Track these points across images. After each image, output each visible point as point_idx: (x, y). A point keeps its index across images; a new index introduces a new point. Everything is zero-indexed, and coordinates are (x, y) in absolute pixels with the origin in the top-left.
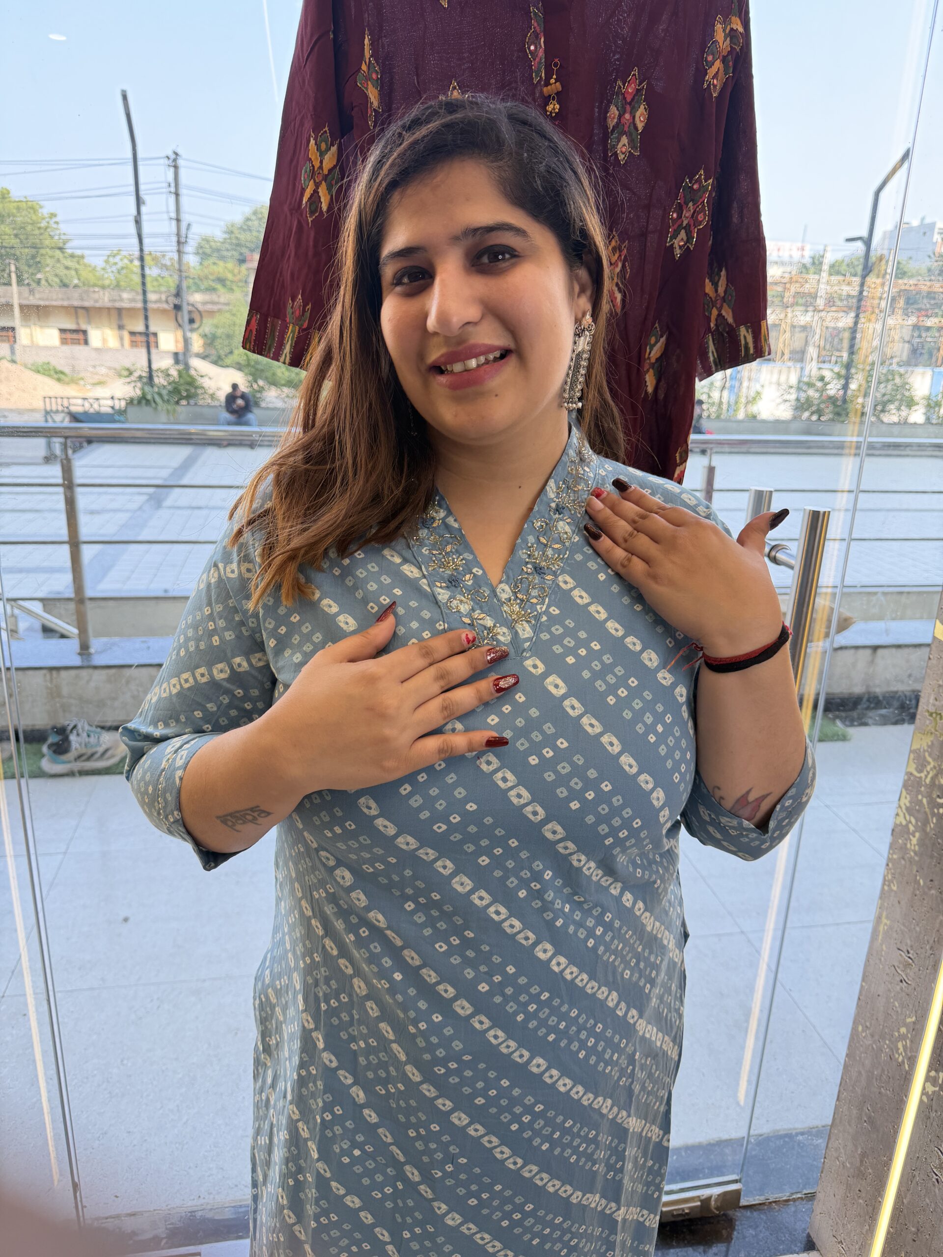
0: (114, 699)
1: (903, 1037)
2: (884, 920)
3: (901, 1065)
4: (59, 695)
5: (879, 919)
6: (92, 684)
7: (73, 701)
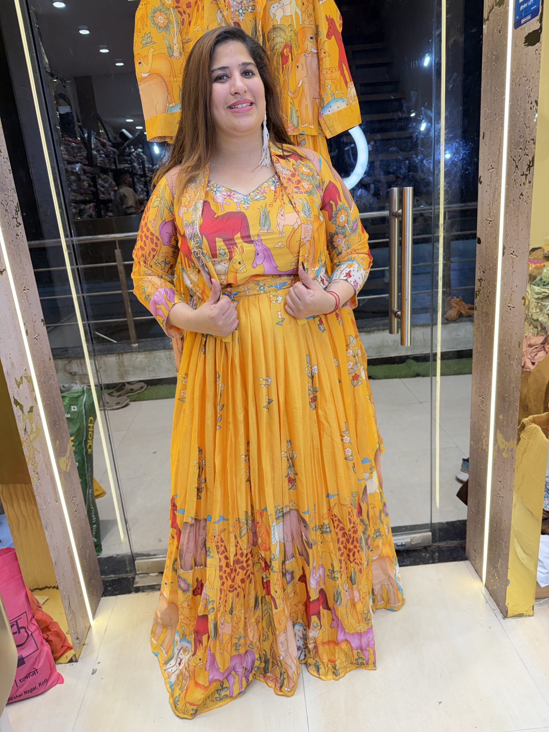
0: (150, 366)
2: (475, 386)
4: (124, 366)
6: (138, 360)
7: (130, 368)
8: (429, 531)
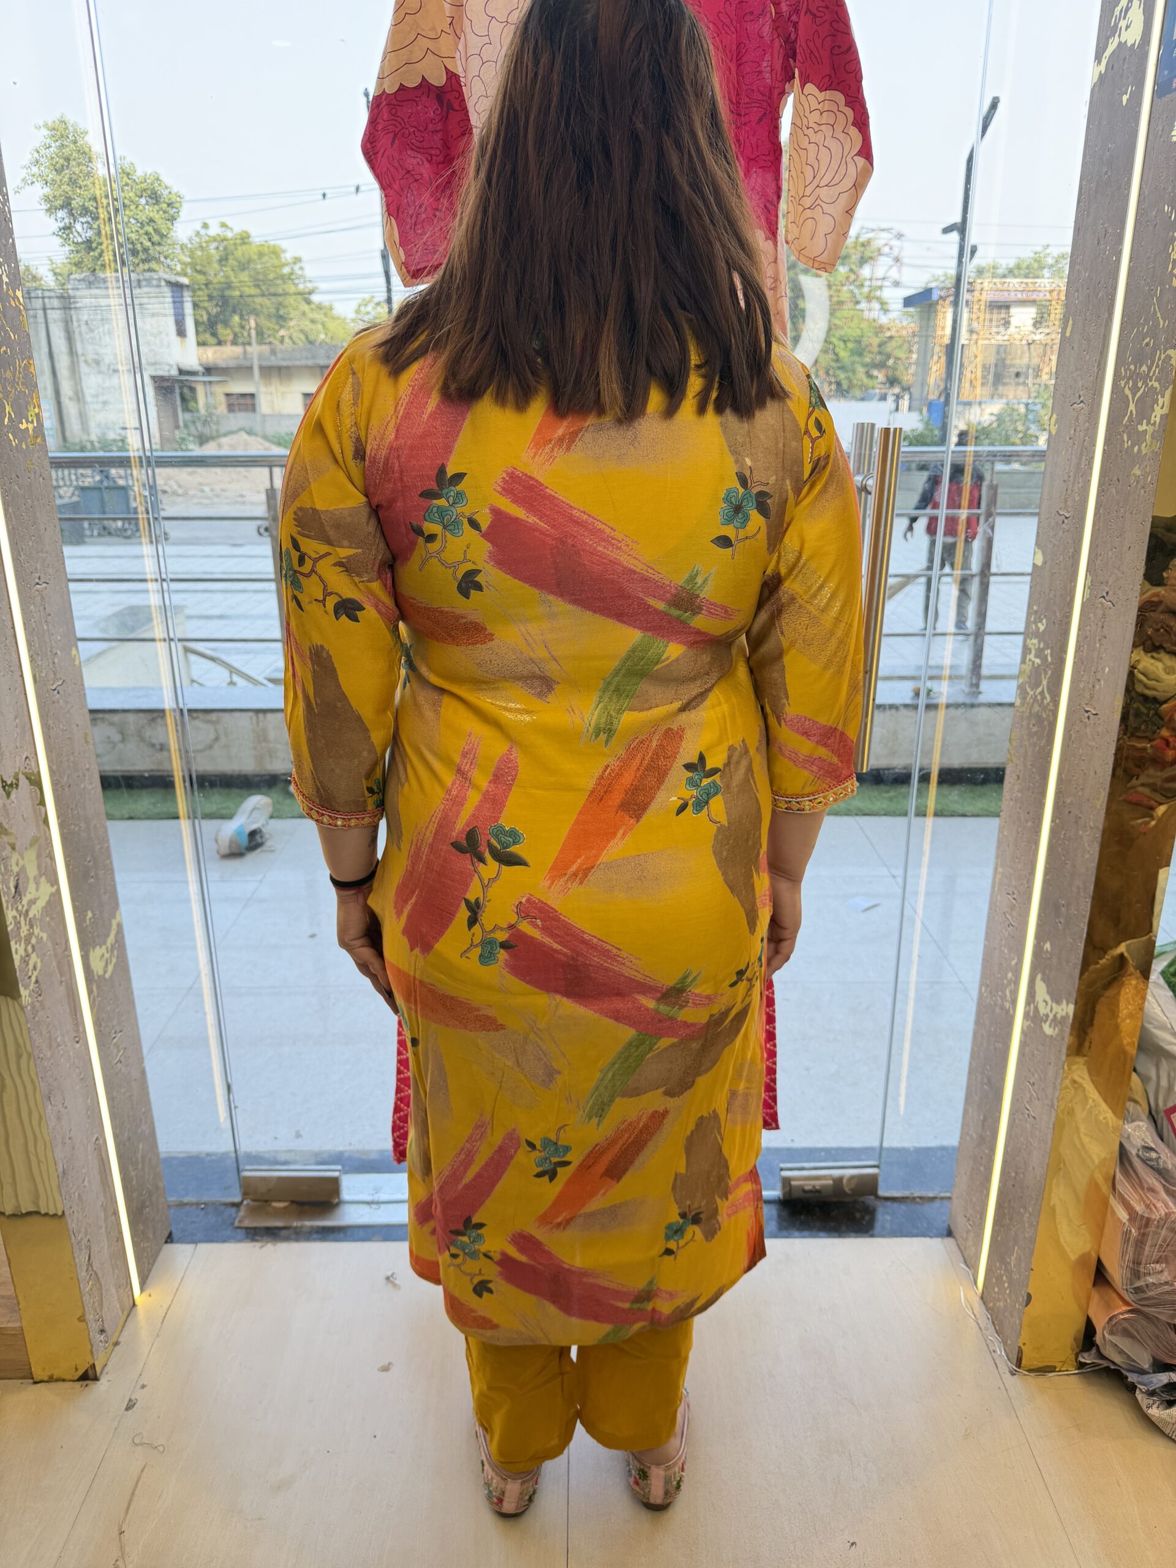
1: (1009, 982)
2: (1000, 870)
3: (1008, 1012)
4: (266, 739)
5: (996, 869)
8: (874, 1166)
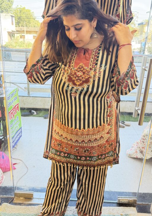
8: (136, 198)
